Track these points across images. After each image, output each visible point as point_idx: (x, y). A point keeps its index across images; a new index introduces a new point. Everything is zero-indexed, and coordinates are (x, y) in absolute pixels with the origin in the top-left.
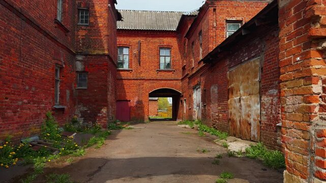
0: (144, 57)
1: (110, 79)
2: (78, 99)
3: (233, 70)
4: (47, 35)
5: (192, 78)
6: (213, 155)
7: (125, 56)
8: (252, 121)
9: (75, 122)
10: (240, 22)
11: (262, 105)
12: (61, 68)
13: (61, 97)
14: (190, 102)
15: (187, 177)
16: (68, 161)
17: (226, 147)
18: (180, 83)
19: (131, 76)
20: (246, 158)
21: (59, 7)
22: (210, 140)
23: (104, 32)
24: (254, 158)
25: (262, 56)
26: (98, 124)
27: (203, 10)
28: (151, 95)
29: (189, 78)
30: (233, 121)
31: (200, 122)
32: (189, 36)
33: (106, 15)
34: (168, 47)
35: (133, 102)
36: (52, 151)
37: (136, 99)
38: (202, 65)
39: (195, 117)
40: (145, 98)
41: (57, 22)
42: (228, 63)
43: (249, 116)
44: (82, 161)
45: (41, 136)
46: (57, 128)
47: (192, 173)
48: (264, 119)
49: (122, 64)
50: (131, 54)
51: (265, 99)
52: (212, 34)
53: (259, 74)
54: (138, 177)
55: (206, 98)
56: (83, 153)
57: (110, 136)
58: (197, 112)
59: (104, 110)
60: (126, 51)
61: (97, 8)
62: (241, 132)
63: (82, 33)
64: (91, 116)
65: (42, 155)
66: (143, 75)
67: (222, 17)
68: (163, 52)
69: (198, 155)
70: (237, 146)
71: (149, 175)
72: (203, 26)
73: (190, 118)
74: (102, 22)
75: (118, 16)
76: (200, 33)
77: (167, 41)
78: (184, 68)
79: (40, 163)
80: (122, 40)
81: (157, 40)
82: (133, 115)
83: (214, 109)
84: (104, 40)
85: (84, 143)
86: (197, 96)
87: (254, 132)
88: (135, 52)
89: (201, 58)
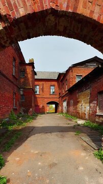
0: (45, 89)
1: (33, 97)
2: (21, 105)
3: (79, 94)
4: (10, 80)
5: (63, 97)
6: (72, 125)
7: (38, 89)
8: (86, 113)
9: (20, 113)
10: (82, 76)
11: (90, 107)
12: (15, 93)
13: (16, 104)
14: (62, 106)
15: (64, 133)
16: (20, 127)
17: (77, 122)
18: (58, 99)
19: (40, 96)
20: (84, 126)
21: (14, 70)
22: (70, 120)
23: (30, 80)
24: (87, 126)
25: (91, 89)
26: (29, 114)
27: (68, 71)
28: (48, 104)
29: (62, 97)
30: (79, 113)
31: (66, 113)
32: (62, 81)
33: (31, 73)
34: (54, 86)
35: (41, 106)
36: (14, 124)
37: (42, 105)
38: (67, 92)
39: (64, 112)
40: (45, 105)
41: (13, 76)
42: (77, 91)
43: (85, 111)
44: (25, 127)
45: (9, 119)
46: (15, 116)
47: (66, 132)
48: (91, 112)
49: (36, 92)
50: (40, 88)
51: (92, 105)
52: (71, 80)
53: (89, 95)
54: (47, 133)
55: (68, 105)
56: (26, 125)
57: (34, 119)
58: (65, 110)
59: (31, 109)
60: (38, 87)
61: (28, 70)
62: (82, 117)
63: (22, 80)
64: (26, 111)
65: (11, 125)
66: (44, 96)
67: (75, 74)
68: (52, 87)
69: (67, 125)
70: (81, 122)
71: (50, 132)
72: (68, 77)
73: (62, 112)
74: (30, 76)
75: (35, 74)
76: (66, 80)
77: (53, 83)
78: (60, 94)
79: (11, 128)
80: (36, 83)
81: (49, 83)
82: (41, 111)
83: (72, 108)
84: (31, 83)
85: (25, 121)
86: (65, 104)
87: (87, 117)
88: (41, 87)
89: (66, 90)
